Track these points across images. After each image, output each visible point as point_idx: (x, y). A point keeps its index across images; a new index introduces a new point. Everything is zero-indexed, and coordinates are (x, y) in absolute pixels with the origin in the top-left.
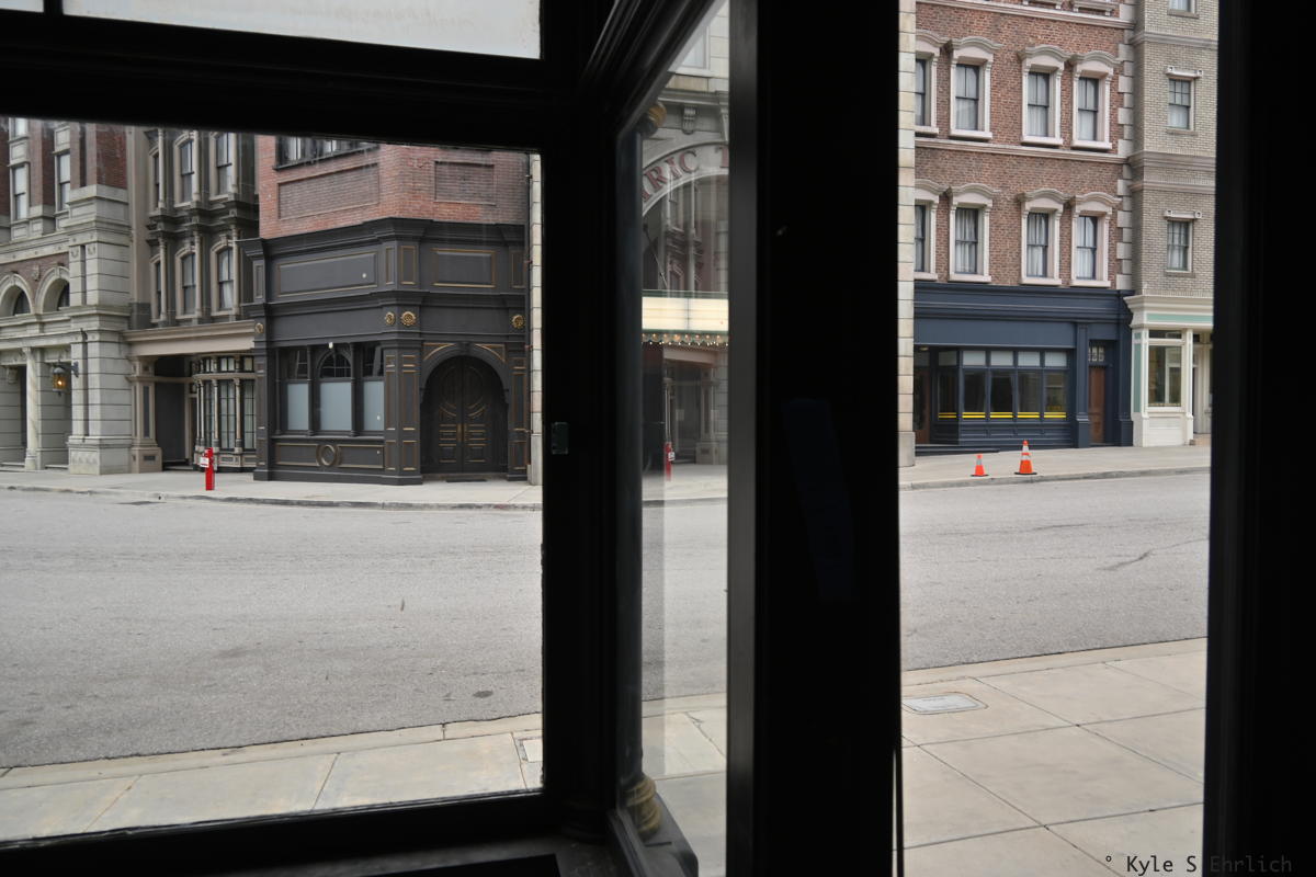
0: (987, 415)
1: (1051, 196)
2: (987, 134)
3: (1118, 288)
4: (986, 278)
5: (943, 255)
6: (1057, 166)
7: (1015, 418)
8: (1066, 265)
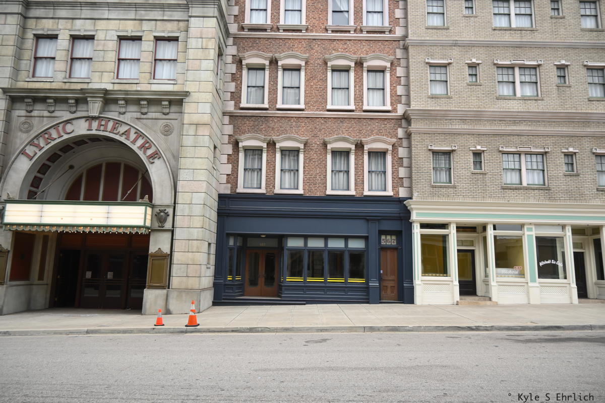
0: (305, 279)
1: (344, 140)
2: (302, 106)
3: (400, 196)
4: (300, 191)
5: (272, 178)
6: (353, 122)
7: (325, 282)
8: (359, 183)
